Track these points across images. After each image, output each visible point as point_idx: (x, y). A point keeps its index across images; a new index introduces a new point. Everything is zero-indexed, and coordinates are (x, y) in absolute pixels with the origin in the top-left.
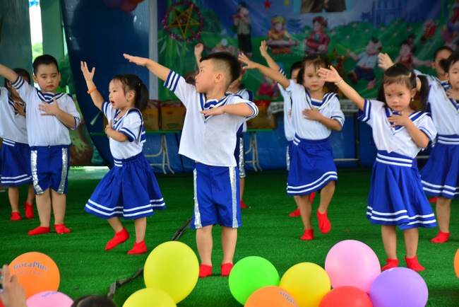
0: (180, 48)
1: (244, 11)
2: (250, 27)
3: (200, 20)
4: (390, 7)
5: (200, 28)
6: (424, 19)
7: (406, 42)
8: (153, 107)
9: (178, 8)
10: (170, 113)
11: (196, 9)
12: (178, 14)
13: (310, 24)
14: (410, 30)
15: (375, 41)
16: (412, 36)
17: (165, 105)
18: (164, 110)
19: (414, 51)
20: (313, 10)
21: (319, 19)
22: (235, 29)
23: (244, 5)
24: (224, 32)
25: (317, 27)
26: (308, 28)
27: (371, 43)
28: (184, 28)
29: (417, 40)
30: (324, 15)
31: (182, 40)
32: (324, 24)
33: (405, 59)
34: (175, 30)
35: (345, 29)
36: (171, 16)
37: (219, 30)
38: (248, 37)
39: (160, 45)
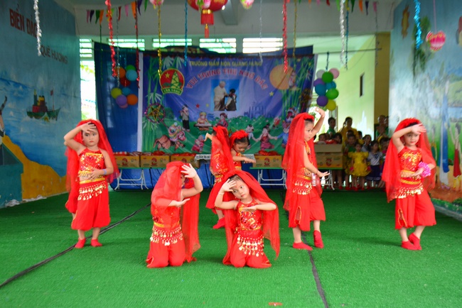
0: (153, 126)
1: (186, 109)
2: (188, 117)
3: (164, 112)
4: (258, 109)
5: (163, 117)
6: (274, 116)
7: (265, 127)
8: (137, 155)
9: (153, 107)
10: (145, 158)
11: (162, 107)
12: (153, 109)
13: (219, 117)
14: (267, 121)
15: (250, 126)
16: (268, 124)
17: (143, 154)
18: (142, 157)
19: (269, 132)
20: (220, 110)
21: (223, 114)
22: (181, 117)
23: (186, 106)
24: (175, 119)
25: (222, 117)
26: (218, 118)
27: (248, 127)
28: (155, 116)
29: (271, 127)
30: (226, 112)
31: (154, 122)
32: (226, 117)
33: (265, 135)
34: (151, 117)
35: (236, 120)
36: (150, 110)
37: (173, 118)
38: (188, 121)
39: (143, 124)
